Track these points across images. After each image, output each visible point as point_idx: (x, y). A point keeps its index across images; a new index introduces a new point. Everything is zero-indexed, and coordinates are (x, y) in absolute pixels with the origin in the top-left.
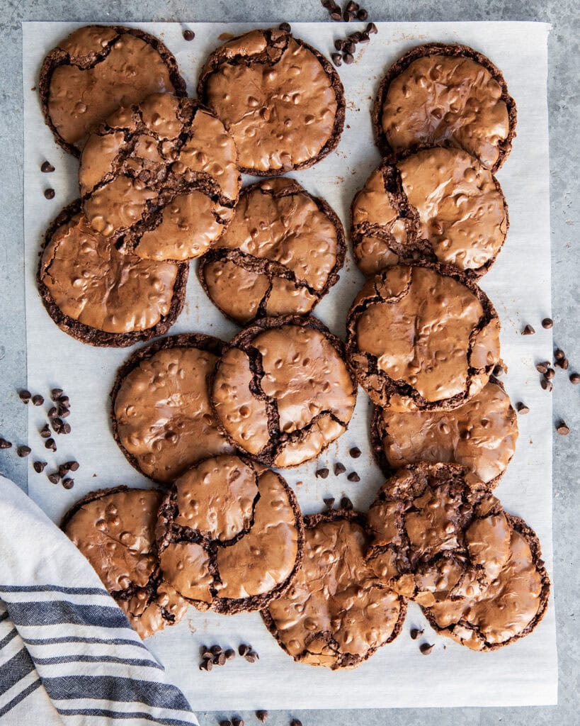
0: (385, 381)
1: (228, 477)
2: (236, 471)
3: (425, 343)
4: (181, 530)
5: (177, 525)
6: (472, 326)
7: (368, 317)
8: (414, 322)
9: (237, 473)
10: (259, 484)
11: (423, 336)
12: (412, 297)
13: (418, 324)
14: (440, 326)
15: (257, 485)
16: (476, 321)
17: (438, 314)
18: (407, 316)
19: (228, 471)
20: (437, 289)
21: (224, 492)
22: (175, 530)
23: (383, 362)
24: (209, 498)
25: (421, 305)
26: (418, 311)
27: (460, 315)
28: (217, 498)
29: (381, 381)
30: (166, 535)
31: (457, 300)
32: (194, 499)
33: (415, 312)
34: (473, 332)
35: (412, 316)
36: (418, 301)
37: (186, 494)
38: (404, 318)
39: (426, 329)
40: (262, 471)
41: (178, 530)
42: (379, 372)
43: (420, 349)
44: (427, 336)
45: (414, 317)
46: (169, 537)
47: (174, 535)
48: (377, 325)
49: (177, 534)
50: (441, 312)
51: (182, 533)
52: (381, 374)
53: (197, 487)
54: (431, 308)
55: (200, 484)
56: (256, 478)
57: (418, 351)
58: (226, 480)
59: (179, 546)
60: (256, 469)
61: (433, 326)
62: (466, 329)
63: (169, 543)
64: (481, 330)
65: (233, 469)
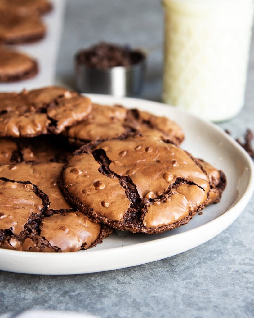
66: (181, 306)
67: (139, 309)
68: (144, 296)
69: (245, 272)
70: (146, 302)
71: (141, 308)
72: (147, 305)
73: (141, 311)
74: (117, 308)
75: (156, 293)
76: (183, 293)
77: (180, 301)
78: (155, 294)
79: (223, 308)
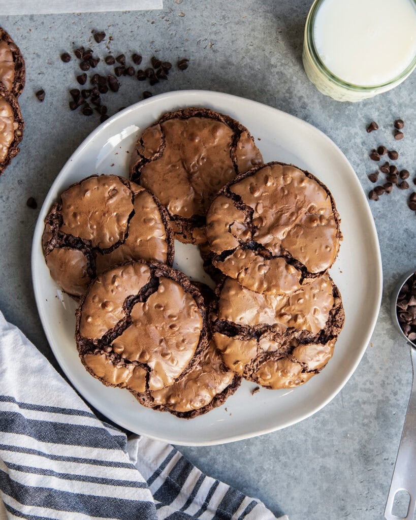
0: (182, 223)
1: (107, 195)
2: (114, 189)
3: (198, 178)
4: (65, 236)
5: (62, 232)
6: (228, 146)
7: (144, 179)
8: (181, 166)
9: (116, 191)
10: (134, 202)
11: (195, 173)
12: (170, 147)
13: (185, 166)
14: (203, 158)
15: (133, 203)
16: (229, 140)
17: (197, 150)
18: (174, 164)
19: (107, 189)
20: (187, 131)
21: (102, 208)
22: (60, 237)
23: (173, 209)
24: (89, 212)
25: (181, 150)
26: (181, 156)
27: (214, 142)
28: (96, 212)
29: (179, 224)
30: (51, 241)
31: (205, 132)
32: (76, 212)
33: (179, 158)
34: (231, 150)
35: (178, 161)
36: (176, 148)
37: (70, 206)
38: (173, 166)
39: (194, 166)
40: (138, 191)
41: (63, 236)
42: (174, 218)
43: (196, 184)
44: (197, 171)
45: (180, 161)
46: (54, 242)
47: (59, 241)
48: (154, 182)
49: (61, 241)
50: (198, 148)
51: (67, 239)
52: (177, 219)
53: (79, 201)
54: (189, 148)
55: (81, 199)
56: (133, 197)
57: (195, 186)
58: (104, 197)
59: (62, 250)
60: (133, 188)
61: (198, 162)
62: (225, 151)
63: (54, 247)
64: (236, 145)
65: (112, 188)
66: (311, 453)
67: (278, 458)
68: (283, 441)
69: (364, 403)
70: (284, 449)
71: (280, 457)
72: (285, 453)
73: (280, 461)
74: (262, 458)
75: (292, 437)
76: (313, 435)
77: (310, 446)
78: (291, 439)
79: (342, 453)
